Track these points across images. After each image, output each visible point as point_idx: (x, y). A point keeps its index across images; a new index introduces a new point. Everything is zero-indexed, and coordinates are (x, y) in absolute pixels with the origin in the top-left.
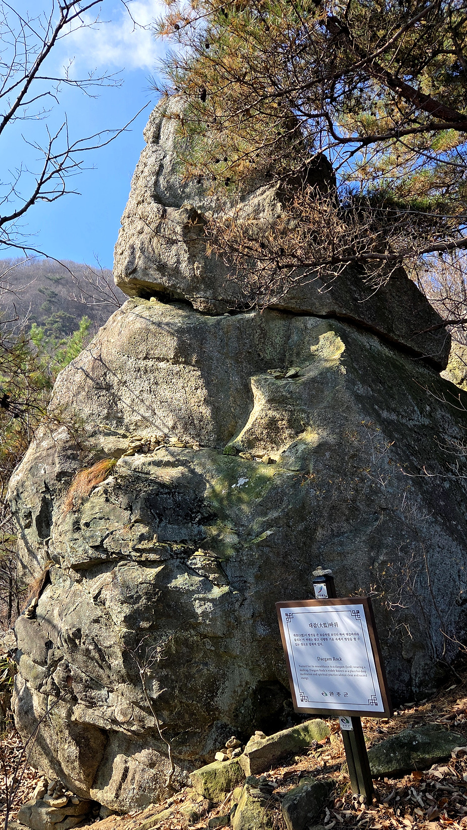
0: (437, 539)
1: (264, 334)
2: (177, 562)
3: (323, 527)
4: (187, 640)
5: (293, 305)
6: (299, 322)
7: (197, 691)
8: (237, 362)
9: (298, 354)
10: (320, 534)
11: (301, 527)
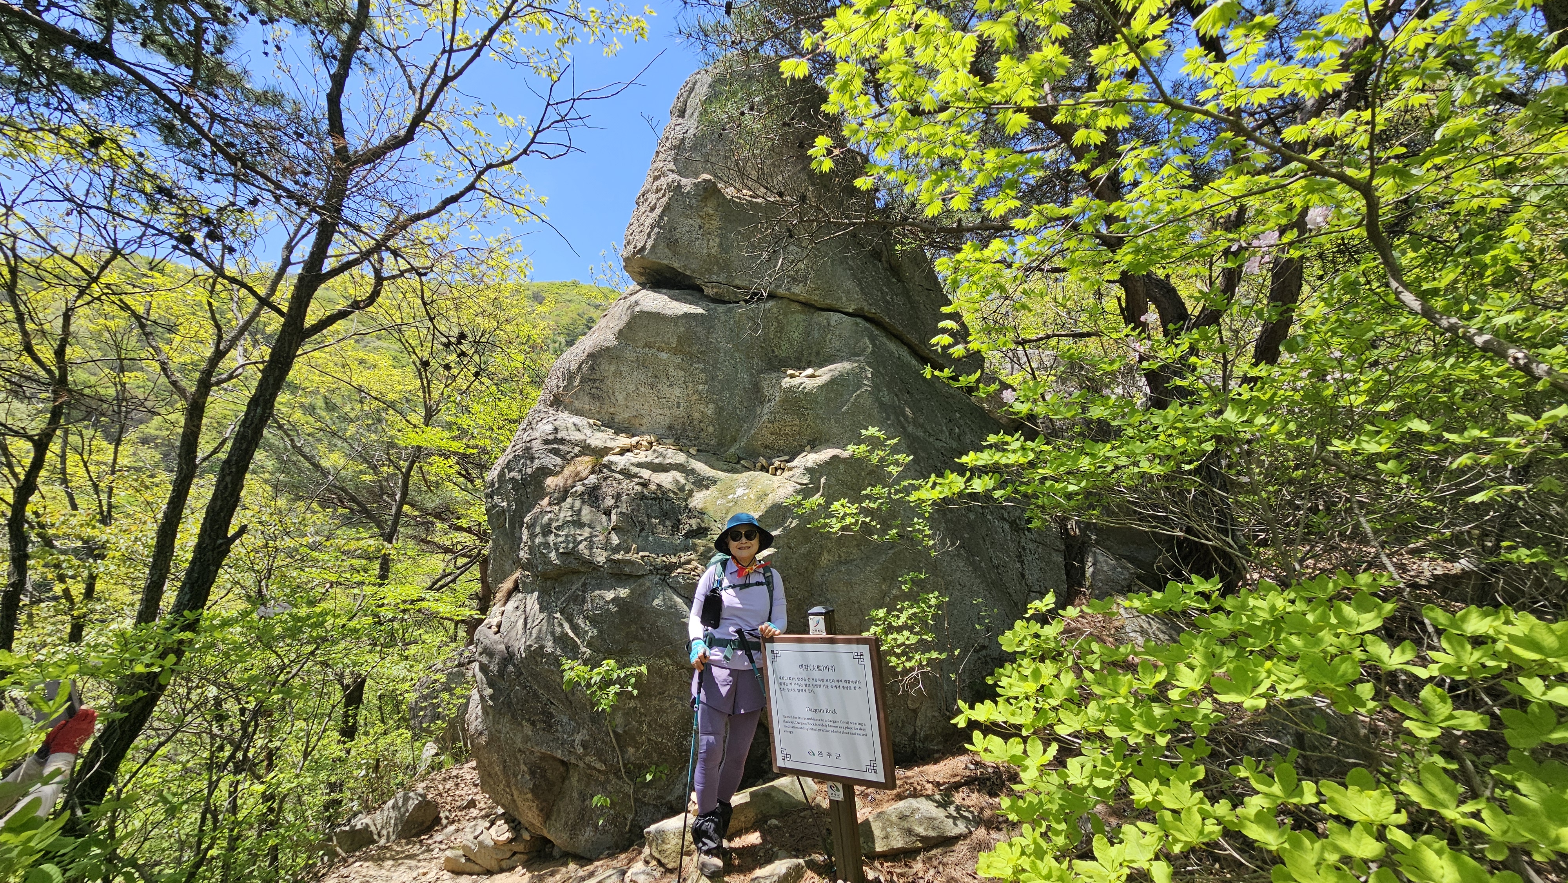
0: (959, 574)
1: (781, 328)
2: (656, 579)
3: (829, 551)
4: (661, 669)
5: (815, 298)
6: (821, 318)
7: (668, 728)
8: (748, 357)
9: (818, 353)
10: (825, 558)
11: (803, 550)
